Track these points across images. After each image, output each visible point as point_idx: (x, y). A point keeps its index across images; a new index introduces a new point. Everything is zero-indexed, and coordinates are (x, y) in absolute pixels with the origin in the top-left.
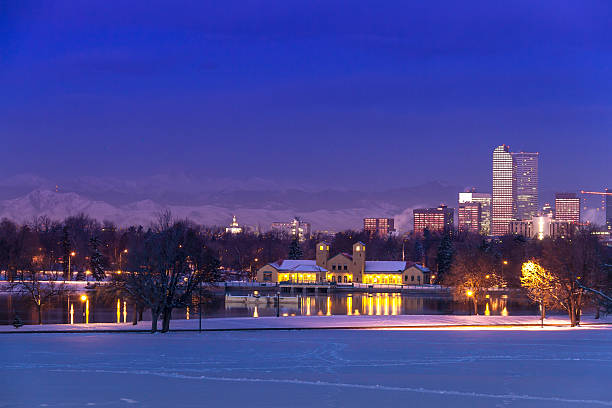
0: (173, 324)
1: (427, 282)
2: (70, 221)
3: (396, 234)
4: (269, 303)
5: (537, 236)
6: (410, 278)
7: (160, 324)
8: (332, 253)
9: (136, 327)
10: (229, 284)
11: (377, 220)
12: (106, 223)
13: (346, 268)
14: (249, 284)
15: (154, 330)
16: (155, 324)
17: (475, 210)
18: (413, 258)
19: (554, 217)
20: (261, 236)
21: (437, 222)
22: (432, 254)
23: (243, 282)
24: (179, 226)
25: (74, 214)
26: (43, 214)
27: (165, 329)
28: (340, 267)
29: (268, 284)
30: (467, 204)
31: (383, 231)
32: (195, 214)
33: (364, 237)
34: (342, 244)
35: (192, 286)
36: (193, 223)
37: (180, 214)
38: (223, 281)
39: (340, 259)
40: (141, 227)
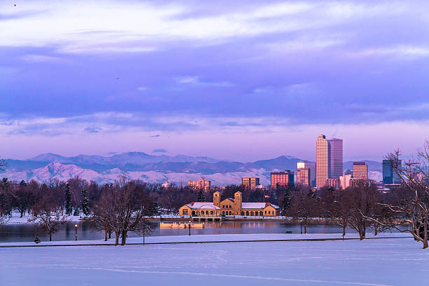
0: (128, 240)
1: (278, 214)
2: (70, 181)
3: (261, 187)
4: (185, 227)
5: (341, 188)
6: (268, 213)
7: (120, 239)
8: (222, 198)
9: (106, 243)
10: (163, 217)
11: (250, 179)
12: (92, 182)
13: (230, 206)
14: (175, 217)
15: (117, 244)
16: (117, 241)
17: (307, 172)
18: (269, 201)
19: (352, 177)
20: (182, 189)
21: (284, 180)
22: (281, 198)
23: (171, 216)
24: (131, 183)
25: (73, 177)
26: (55, 177)
27: (123, 243)
28: (227, 206)
29: (185, 217)
30: (302, 169)
31: (253, 185)
32: (144, 176)
33: (241, 188)
34: (229, 192)
35: (138, 218)
36: (142, 181)
37: (135, 176)
38: (159, 214)
39: (227, 202)
40: (112, 184)
